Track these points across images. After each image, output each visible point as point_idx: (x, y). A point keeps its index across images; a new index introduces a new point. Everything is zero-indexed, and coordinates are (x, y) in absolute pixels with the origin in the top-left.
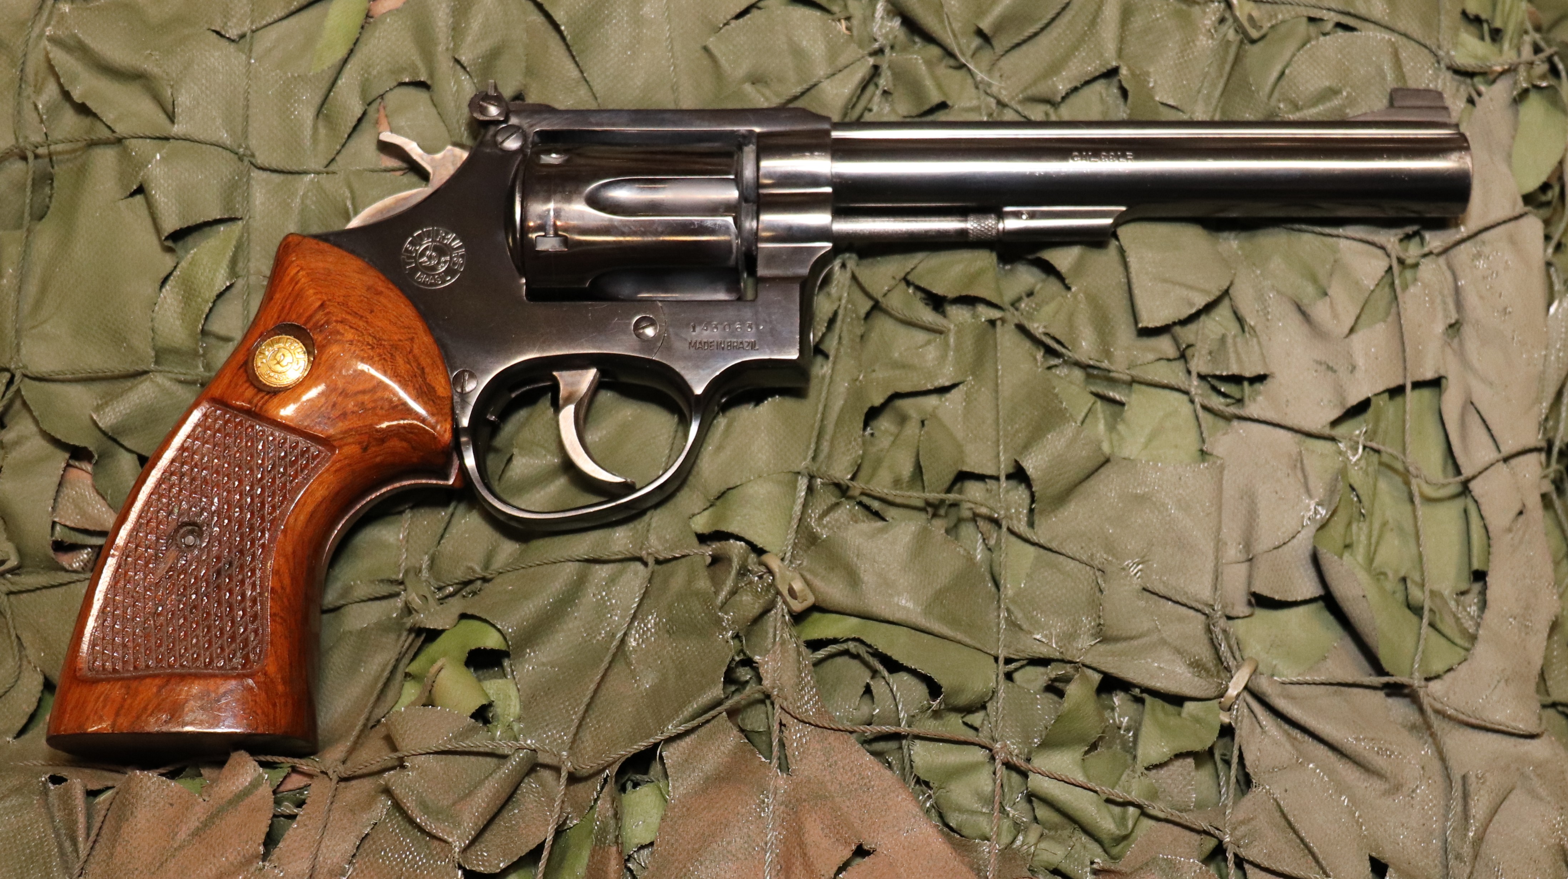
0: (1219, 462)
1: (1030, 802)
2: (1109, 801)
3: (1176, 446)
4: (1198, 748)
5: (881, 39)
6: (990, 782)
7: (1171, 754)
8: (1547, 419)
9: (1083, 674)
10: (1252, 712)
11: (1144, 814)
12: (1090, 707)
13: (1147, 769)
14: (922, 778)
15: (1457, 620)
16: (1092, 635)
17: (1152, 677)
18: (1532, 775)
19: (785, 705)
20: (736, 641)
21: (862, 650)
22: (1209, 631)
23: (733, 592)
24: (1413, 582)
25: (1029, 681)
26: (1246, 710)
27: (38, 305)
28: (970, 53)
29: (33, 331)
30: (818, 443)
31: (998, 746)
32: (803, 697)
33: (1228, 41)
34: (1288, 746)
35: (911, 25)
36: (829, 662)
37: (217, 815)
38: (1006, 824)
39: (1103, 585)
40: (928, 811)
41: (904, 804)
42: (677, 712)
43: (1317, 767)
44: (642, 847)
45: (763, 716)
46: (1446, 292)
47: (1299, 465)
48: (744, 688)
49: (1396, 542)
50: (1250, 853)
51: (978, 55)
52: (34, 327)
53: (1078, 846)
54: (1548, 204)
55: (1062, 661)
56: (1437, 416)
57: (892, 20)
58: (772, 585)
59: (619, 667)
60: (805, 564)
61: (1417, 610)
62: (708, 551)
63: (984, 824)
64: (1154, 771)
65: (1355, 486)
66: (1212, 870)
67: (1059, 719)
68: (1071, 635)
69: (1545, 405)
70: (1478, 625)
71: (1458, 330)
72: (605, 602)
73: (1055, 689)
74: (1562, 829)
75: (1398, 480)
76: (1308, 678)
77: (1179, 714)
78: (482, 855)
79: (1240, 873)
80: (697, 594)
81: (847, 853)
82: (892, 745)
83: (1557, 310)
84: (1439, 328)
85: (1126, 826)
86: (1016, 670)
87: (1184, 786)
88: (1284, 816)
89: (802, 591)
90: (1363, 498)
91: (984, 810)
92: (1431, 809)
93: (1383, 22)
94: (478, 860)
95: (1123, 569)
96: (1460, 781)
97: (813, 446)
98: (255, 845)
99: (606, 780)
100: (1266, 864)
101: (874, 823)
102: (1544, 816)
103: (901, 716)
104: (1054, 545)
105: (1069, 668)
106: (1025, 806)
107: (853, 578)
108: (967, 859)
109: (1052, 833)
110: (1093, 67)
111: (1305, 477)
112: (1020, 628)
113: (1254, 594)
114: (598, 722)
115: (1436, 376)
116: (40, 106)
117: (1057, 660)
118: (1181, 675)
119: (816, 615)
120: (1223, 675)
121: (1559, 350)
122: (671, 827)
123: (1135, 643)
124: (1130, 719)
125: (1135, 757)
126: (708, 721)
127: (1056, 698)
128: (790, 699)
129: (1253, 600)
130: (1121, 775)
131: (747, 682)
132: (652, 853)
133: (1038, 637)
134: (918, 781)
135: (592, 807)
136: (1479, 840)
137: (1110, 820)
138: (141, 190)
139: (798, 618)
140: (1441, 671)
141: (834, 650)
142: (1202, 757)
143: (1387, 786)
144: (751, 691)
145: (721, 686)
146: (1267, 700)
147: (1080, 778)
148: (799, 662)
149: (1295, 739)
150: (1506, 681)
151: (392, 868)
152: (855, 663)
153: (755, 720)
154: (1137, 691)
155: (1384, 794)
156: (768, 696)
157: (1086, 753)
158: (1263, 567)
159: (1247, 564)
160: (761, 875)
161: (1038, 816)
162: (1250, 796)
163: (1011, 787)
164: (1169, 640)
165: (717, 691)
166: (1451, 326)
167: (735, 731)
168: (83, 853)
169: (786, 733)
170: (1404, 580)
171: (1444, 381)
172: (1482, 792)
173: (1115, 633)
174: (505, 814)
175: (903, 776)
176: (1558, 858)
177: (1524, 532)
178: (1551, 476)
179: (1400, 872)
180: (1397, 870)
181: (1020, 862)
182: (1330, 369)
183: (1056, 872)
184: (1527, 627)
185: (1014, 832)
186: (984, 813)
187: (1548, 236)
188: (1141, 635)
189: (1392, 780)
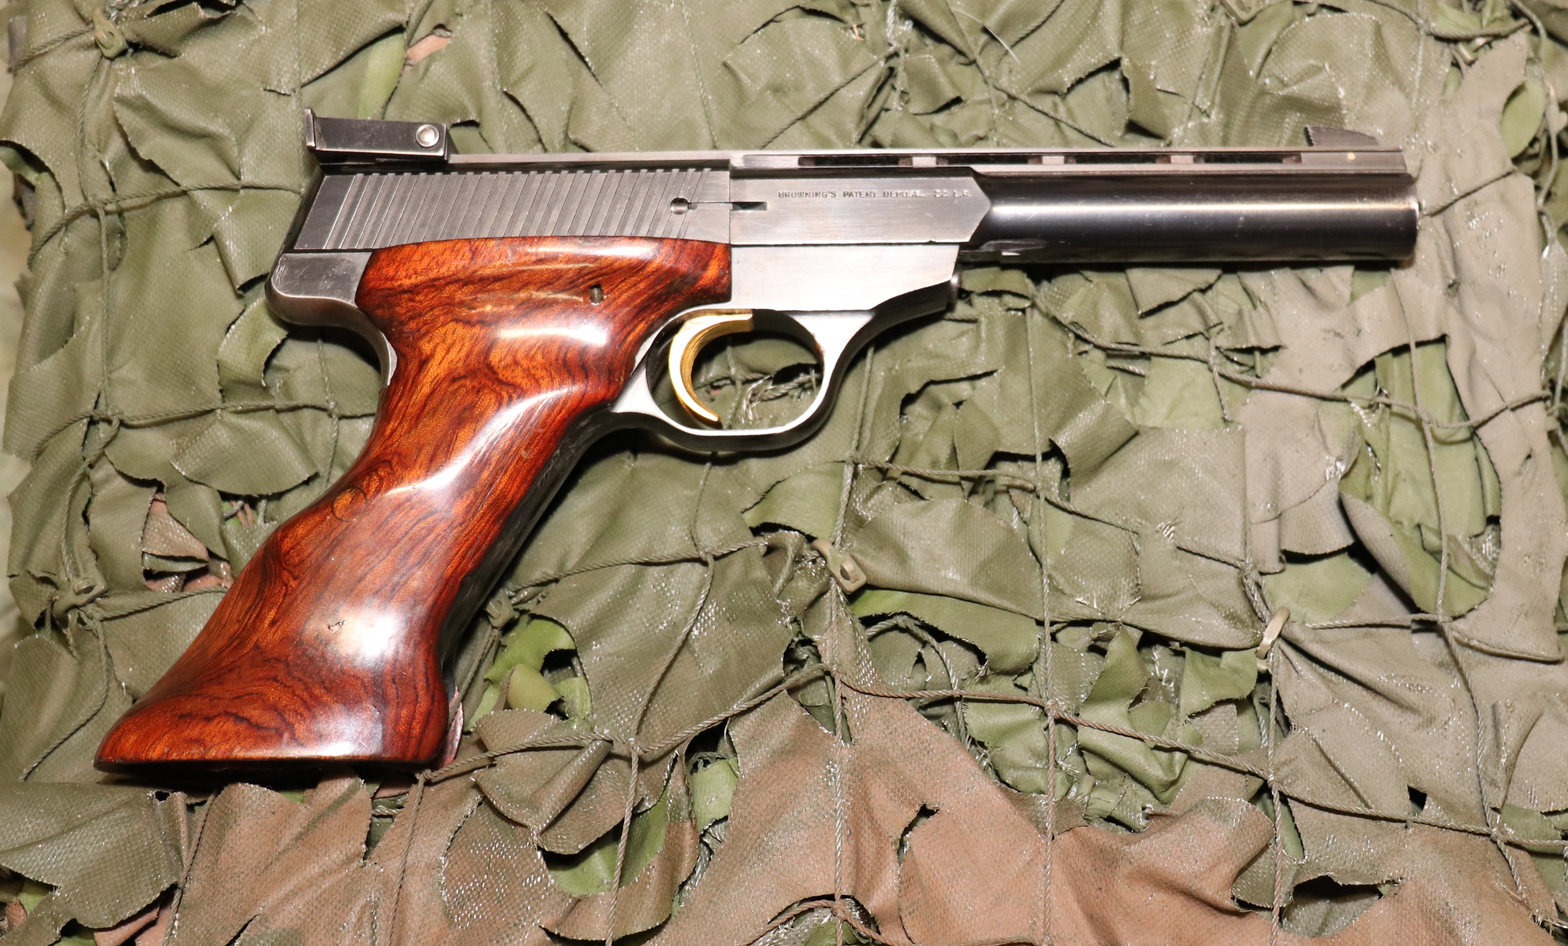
0: (1240, 427)
1: (1081, 755)
2: (1157, 748)
3: (1196, 414)
4: (1237, 696)
5: (895, 44)
6: (1043, 738)
7: (1211, 702)
8: (1547, 360)
9: (1125, 632)
10: (1287, 658)
11: (1191, 758)
12: (1132, 662)
13: (1191, 717)
14: (977, 739)
15: (1472, 561)
16: (1132, 595)
17: (1191, 630)
18: (1558, 702)
19: (845, 679)
20: (795, 624)
21: (910, 624)
22: (1242, 584)
23: (790, 579)
24: (1427, 528)
25: (1072, 641)
26: (1281, 657)
27: (114, 351)
28: (979, 49)
30: (860, 434)
31: (1049, 703)
32: (860, 670)
33: (1222, 27)
34: (1324, 688)
35: (921, 26)
36: (881, 637)
37: (318, 819)
38: (1060, 776)
39: (1139, 548)
40: (985, 770)
41: (962, 764)
42: (740, 692)
43: (1352, 706)
44: (717, 822)
45: (823, 691)
46: (1444, 254)
47: (1316, 426)
48: (802, 666)
49: (1410, 492)
50: (1296, 790)
51: (986, 50)
53: (1129, 793)
54: (1536, 156)
55: (1104, 621)
56: (1445, 369)
57: (903, 24)
58: (825, 568)
59: (685, 656)
60: (855, 545)
61: (1436, 554)
62: (763, 542)
63: (1039, 779)
64: (1198, 719)
65: (1370, 442)
66: (1258, 808)
67: (1103, 674)
68: (1111, 596)
69: (1545, 347)
70: (1494, 567)
71: (1457, 289)
72: (664, 593)
73: (1097, 649)
75: (1412, 427)
76: (1337, 622)
77: (1218, 665)
78: (561, 838)
79: (1285, 809)
80: (755, 583)
81: (912, 815)
82: (946, 709)
83: (1549, 255)
84: (1439, 290)
85: (1173, 772)
86: (1058, 631)
87: (1228, 731)
88: (1324, 755)
89: (854, 571)
90: (1378, 454)
91: (1039, 766)
92: (1463, 739)
94: (557, 842)
95: (1157, 532)
96: (1489, 712)
97: (856, 437)
98: (358, 844)
99: (675, 761)
100: (1309, 799)
101: (935, 784)
103: (953, 681)
104: (1090, 513)
105: (1110, 627)
106: (1078, 759)
107: (901, 556)
108: (1025, 813)
109: (1105, 783)
110: (1097, 59)
111: (1323, 437)
112: (1063, 593)
113: (1285, 552)
114: (666, 707)
115: (1440, 334)
116: (107, 164)
117: (1100, 621)
118: (1218, 627)
119: (868, 593)
120: (1257, 626)
122: (744, 801)
123: (1172, 600)
124: (1170, 671)
125: (1178, 706)
126: (769, 699)
127: (1099, 656)
128: (849, 673)
129: (1284, 558)
130: (1166, 724)
131: (805, 661)
132: (726, 827)
133: (1080, 600)
134: (974, 742)
135: (665, 787)
136: (1511, 766)
137: (1158, 767)
138: (211, 239)
139: (852, 597)
140: (1463, 612)
141: (884, 627)
142: (1243, 704)
143: (1421, 720)
144: (810, 669)
145: (781, 665)
146: (1301, 646)
147: (1126, 728)
148: (855, 638)
149: (1331, 681)
150: (1526, 615)
151: (482, 857)
152: (905, 637)
153: (817, 695)
154: (1177, 644)
155: (1418, 728)
156: (828, 673)
157: (1132, 705)
158: (1291, 523)
159: (1276, 521)
160: (832, 841)
161: (1090, 769)
162: (1290, 737)
163: (1062, 741)
164: (1205, 596)
165: (778, 671)
166: (1450, 286)
167: (796, 706)
168: (186, 863)
169: (847, 706)
170: (1419, 526)
171: (1448, 338)
172: (1511, 720)
173: (1152, 592)
174: (583, 800)
175: (959, 737)
177: (1534, 475)
178: (1556, 413)
179: (1438, 801)
180: (1435, 798)
181: (1076, 812)
182: (1338, 335)
183: (1110, 819)
184: (1541, 564)
185: (1068, 784)
186: (1038, 769)
187: (1537, 188)
188: (1177, 593)
189: (1425, 714)
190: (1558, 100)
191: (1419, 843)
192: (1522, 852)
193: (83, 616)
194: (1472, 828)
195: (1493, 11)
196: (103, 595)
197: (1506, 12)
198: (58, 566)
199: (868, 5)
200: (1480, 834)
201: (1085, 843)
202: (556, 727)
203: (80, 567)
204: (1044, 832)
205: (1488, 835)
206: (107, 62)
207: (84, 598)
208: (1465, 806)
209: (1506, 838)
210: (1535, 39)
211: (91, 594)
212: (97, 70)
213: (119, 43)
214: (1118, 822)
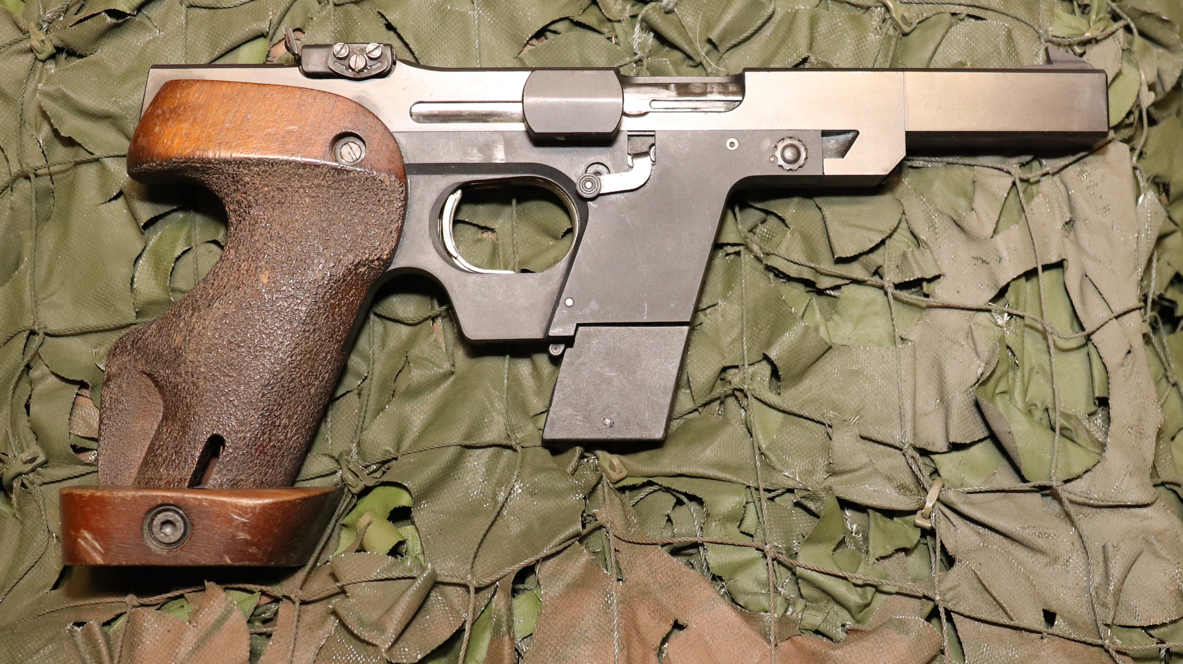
1: (797, 583)
2: (855, 584)
3: (876, 326)
4: (906, 545)
5: (640, 52)
6: (764, 571)
7: (891, 549)
8: (1142, 280)
10: (946, 516)
11: (878, 590)
13: (878, 559)
14: (716, 574)
15: (1089, 432)
16: (825, 471)
17: (870, 497)
18: (1155, 541)
19: (616, 533)
25: (784, 501)
26: (942, 517)
27: (47, 282)
28: (704, 55)
29: (45, 301)
31: (768, 547)
33: (890, 36)
35: (661, 39)
37: (206, 637)
38: (779, 599)
39: (832, 435)
40: (722, 595)
41: (705, 591)
43: (998, 548)
44: (525, 637)
46: (1061, 199)
47: (970, 336)
49: (1040, 381)
50: (958, 608)
51: (709, 56)
52: (45, 298)
53: (832, 613)
54: (1131, 125)
55: (805, 489)
56: (1063, 289)
57: (647, 36)
63: (764, 602)
64: (883, 561)
65: (1011, 346)
66: (930, 625)
68: (811, 472)
69: (1141, 270)
70: (1106, 434)
71: (1073, 225)
74: (1180, 578)
75: (1039, 336)
78: (404, 651)
79: (950, 625)
81: (668, 628)
82: (692, 551)
83: (1143, 201)
84: (1059, 225)
85: (866, 598)
86: (776, 496)
88: (980, 581)
90: (1016, 353)
91: (763, 592)
93: (999, 10)
94: (402, 655)
95: (846, 420)
96: (1099, 551)
99: (496, 590)
100: (968, 614)
101: (685, 606)
102: (1166, 570)
103: (696, 530)
104: (795, 410)
106: (793, 586)
108: (756, 628)
109: (814, 604)
110: (793, 59)
111: (975, 344)
112: (774, 468)
113: (950, 443)
115: (1059, 259)
116: (40, 141)
117: (801, 489)
118: (890, 494)
120: (921, 493)
121: (1148, 230)
122: (545, 621)
123: (857, 474)
124: (859, 525)
125: (867, 551)
129: (951, 447)
130: (859, 564)
132: (532, 641)
133: (786, 474)
134: (714, 576)
136: (1118, 591)
137: (854, 595)
140: (1081, 473)
142: (911, 551)
143: (1048, 559)
147: (834, 570)
149: (979, 532)
150: (1131, 473)
155: (1046, 566)
156: (603, 527)
157: (834, 549)
159: (943, 411)
161: (803, 593)
162: (954, 568)
163: (781, 574)
164: (881, 470)
166: (1067, 223)
170: (1047, 410)
171: (1065, 262)
172: (1117, 557)
173: (841, 468)
174: (419, 619)
175: (703, 573)
176: (1178, 599)
177: (1133, 366)
178: (1148, 321)
179: (1065, 619)
180: (1062, 617)
181: (792, 625)
182: (984, 261)
183: (817, 632)
184: (1141, 433)
185: (786, 605)
186: (763, 594)
187: (1132, 149)
188: (860, 469)
189: (1051, 555)
190: (1148, 82)
191: (1052, 650)
192: (1127, 658)
193: (26, 482)
194: (1090, 640)
195: (1097, 14)
196: (42, 465)
197: (1108, 16)
198: (6, 445)
199: (619, 21)
200: (1096, 645)
201: (800, 648)
202: (393, 565)
203: (25, 445)
204: (769, 642)
205: (1102, 646)
206: (41, 64)
207: (30, 467)
208: (1084, 623)
209: (1115, 647)
210: (1130, 36)
211: (35, 464)
212: (32, 69)
213: (49, 49)
214: (823, 635)
